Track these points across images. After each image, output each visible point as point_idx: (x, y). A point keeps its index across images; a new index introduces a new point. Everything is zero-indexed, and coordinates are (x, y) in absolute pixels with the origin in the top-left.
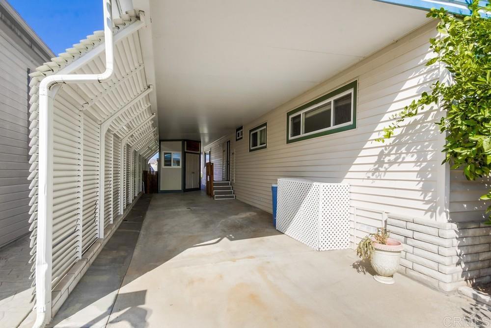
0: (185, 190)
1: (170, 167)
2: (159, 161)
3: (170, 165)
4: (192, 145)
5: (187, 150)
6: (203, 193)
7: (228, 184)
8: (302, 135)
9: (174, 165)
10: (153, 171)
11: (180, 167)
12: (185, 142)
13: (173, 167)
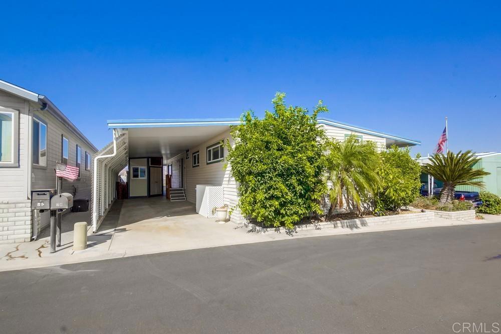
0: (150, 196)
1: (137, 178)
2: (128, 173)
3: (138, 177)
4: (156, 161)
5: (151, 164)
6: (165, 197)
7: (182, 190)
8: (211, 161)
9: (141, 177)
10: (124, 182)
11: (146, 178)
12: (150, 159)
13: (140, 178)
